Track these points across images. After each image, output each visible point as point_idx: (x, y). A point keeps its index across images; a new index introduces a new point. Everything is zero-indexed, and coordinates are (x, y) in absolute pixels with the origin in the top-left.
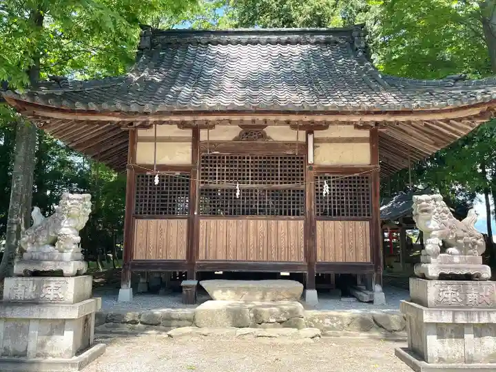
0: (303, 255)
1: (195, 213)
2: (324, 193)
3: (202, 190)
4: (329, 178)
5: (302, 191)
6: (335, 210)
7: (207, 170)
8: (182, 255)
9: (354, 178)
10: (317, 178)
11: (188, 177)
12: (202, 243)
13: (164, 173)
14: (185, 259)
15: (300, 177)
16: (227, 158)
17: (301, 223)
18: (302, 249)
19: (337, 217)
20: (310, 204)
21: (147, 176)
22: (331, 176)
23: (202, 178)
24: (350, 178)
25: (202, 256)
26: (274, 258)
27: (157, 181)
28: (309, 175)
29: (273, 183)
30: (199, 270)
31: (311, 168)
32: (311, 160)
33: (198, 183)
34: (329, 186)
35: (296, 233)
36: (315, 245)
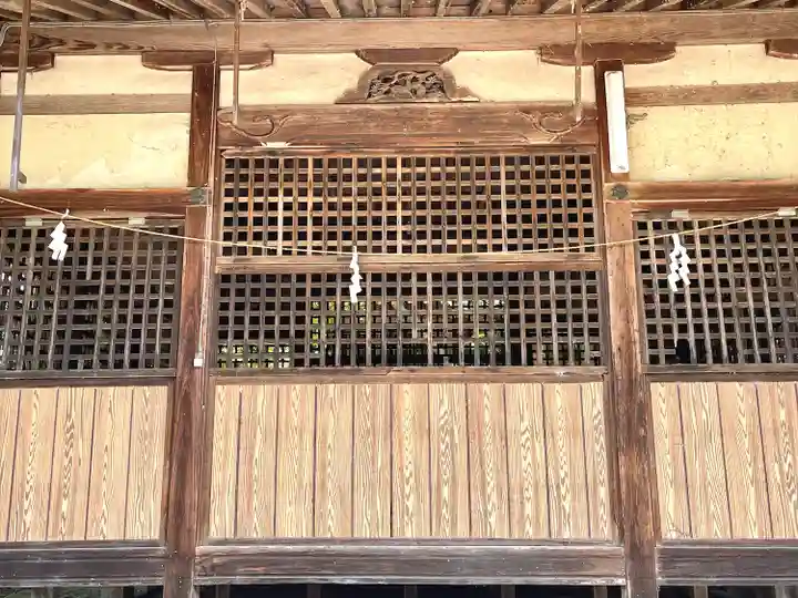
0: (604, 512)
1: (198, 362)
2: (672, 279)
3: (226, 278)
4: (688, 225)
5: (591, 275)
7: (244, 207)
8: (145, 524)
9: (779, 223)
10: (643, 226)
11: (174, 231)
12: (222, 474)
13: (86, 219)
14: (155, 535)
15: (580, 225)
16: (318, 163)
17: (594, 393)
18: (603, 492)
19: (726, 367)
20: (623, 320)
21: (27, 233)
22: (696, 219)
23: (227, 237)
24: (764, 224)
25: (220, 524)
26: (496, 527)
27: (58, 246)
28: (616, 219)
29: (483, 248)
30: (207, 581)
31: (620, 192)
32: (619, 160)
33: (209, 254)
34: (692, 254)
35: (579, 433)
36: (651, 476)
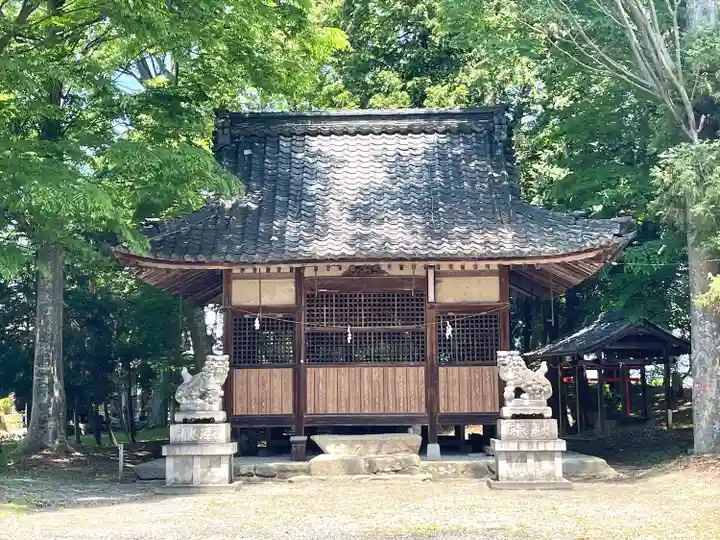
0: (424, 406)
1: (302, 361)
2: (447, 335)
3: (308, 334)
4: (453, 317)
5: (423, 333)
6: (459, 355)
7: (313, 311)
8: (288, 410)
9: (481, 317)
10: (439, 317)
11: (291, 319)
12: (310, 395)
13: (269, 315)
14: (291, 412)
15: (420, 317)
16: (337, 296)
17: (422, 369)
18: (423, 400)
19: (462, 362)
20: (430, 349)
21: (245, 319)
22: (455, 315)
23: (308, 321)
24: (477, 317)
25: (310, 409)
26: (392, 409)
27: (257, 325)
28: (430, 314)
29: (389, 325)
30: (307, 425)
31: (432, 307)
32: (431, 298)
33: (304, 326)
34: (453, 327)
35: (417, 381)
36: (438, 393)
